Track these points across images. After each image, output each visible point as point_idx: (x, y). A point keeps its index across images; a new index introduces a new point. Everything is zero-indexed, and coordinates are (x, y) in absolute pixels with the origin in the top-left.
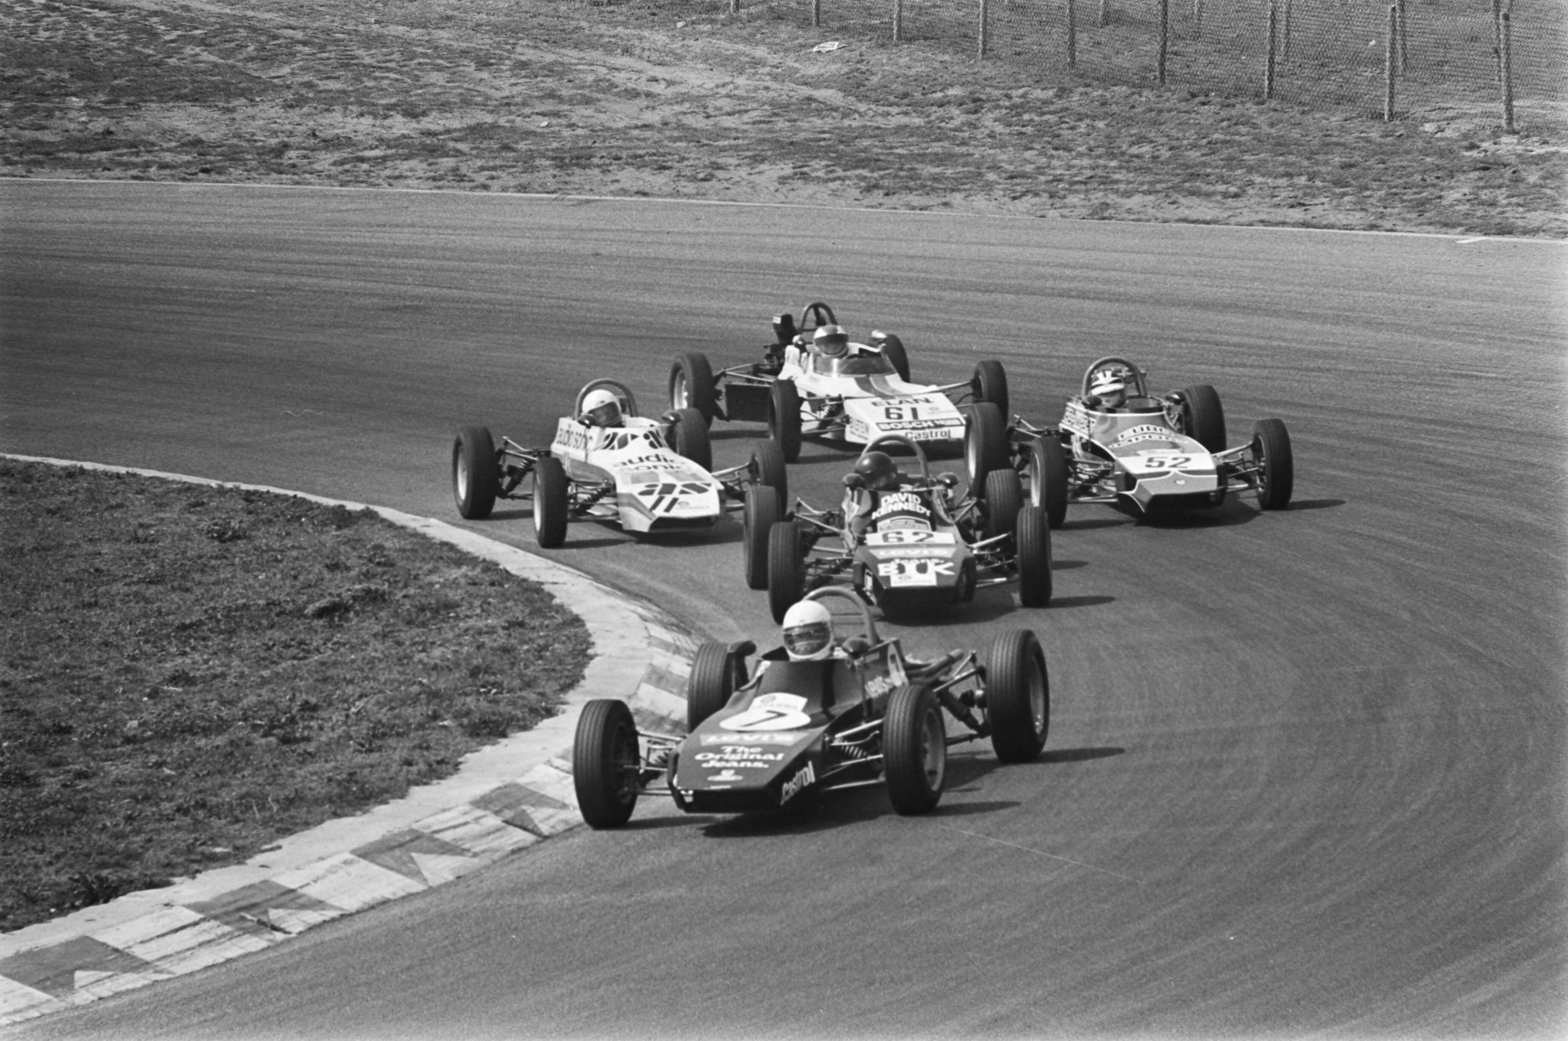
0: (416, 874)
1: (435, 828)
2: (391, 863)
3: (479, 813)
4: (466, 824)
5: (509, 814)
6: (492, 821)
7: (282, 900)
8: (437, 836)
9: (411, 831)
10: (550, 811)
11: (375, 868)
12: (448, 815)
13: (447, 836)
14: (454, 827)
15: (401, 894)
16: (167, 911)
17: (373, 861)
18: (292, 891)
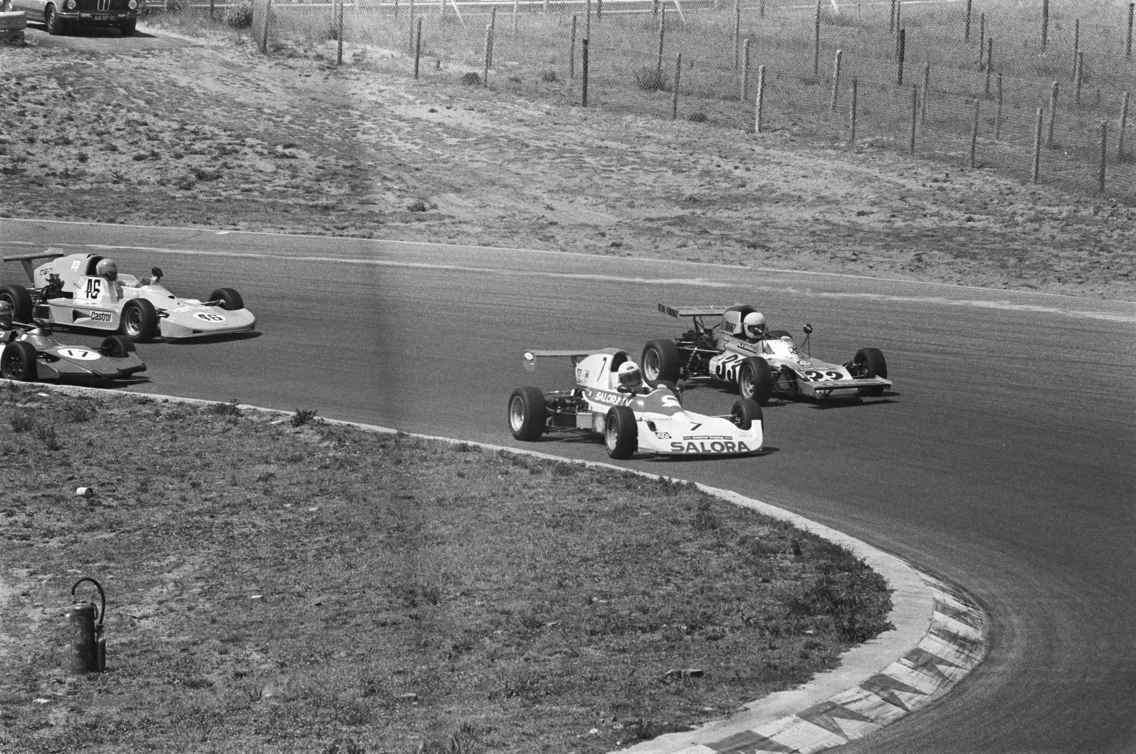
0: (838, 731)
1: (844, 701)
2: (823, 723)
3: (866, 693)
4: (860, 700)
5: (885, 695)
6: (876, 699)
7: (761, 744)
8: (847, 707)
9: (829, 703)
10: (909, 694)
11: (812, 726)
12: (847, 694)
13: (853, 707)
14: (855, 701)
15: (833, 744)
16: (693, 748)
17: (809, 721)
18: (766, 739)
